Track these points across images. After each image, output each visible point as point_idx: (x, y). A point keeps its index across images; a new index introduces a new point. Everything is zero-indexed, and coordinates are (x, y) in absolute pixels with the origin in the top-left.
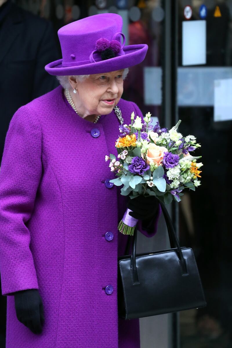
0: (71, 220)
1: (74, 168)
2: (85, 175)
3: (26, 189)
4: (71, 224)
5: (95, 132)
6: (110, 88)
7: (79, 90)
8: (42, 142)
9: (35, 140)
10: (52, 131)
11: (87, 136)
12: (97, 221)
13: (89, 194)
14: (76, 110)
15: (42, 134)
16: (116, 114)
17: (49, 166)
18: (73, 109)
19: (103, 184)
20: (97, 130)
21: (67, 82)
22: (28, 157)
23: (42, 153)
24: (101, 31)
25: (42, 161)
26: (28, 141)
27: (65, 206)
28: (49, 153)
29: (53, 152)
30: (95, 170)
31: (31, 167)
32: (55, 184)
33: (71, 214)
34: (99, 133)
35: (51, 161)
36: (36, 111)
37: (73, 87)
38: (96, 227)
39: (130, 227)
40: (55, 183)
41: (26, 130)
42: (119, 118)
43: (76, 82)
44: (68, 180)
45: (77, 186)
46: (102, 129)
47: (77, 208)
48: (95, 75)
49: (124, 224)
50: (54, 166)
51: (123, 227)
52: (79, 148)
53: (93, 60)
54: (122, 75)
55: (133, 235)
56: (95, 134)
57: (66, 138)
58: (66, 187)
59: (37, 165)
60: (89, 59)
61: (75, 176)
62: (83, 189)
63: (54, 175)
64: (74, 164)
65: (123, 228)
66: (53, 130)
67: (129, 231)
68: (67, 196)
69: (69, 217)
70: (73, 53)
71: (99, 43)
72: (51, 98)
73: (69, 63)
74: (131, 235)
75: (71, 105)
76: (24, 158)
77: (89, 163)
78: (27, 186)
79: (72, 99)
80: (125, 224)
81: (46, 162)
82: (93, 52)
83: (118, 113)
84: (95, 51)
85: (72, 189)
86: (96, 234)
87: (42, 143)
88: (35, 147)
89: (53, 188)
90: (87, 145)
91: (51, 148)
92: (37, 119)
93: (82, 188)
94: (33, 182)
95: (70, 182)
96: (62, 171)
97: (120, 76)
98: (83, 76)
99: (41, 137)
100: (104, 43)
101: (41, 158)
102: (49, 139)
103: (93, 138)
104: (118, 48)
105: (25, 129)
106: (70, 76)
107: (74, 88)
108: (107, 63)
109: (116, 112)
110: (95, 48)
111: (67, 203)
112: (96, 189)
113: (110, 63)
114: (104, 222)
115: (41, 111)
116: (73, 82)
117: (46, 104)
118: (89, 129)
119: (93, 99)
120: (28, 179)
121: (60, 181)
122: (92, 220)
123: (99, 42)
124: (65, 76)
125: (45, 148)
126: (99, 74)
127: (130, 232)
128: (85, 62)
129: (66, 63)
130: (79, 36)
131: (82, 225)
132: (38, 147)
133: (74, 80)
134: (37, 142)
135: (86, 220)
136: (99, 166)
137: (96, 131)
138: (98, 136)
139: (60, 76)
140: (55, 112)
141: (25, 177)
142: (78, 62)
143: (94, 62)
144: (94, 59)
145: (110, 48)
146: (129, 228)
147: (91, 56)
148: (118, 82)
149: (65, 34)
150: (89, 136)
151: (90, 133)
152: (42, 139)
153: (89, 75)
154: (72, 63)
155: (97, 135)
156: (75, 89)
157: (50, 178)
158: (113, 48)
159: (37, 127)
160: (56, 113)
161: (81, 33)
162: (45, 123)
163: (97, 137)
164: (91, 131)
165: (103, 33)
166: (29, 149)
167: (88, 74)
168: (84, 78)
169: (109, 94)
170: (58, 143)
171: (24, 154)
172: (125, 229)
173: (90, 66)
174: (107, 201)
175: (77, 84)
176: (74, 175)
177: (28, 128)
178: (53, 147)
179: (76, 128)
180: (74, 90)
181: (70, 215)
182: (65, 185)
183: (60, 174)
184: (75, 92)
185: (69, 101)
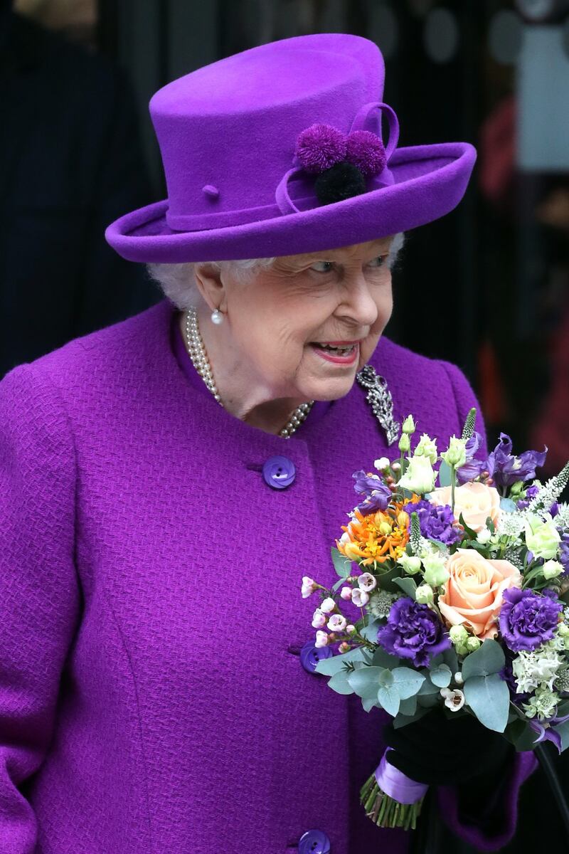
0: (172, 782)
1: (188, 598)
2: (225, 624)
3: (19, 664)
4: (173, 796)
5: (280, 470)
6: (348, 304)
7: (232, 312)
8: (77, 498)
9: (50, 492)
10: (115, 460)
11: (247, 483)
12: (267, 791)
13: (240, 692)
14: (213, 389)
15: (78, 470)
16: (372, 404)
17: (99, 588)
18: (203, 382)
19: (295, 659)
20: (284, 462)
21: (189, 287)
22: (25, 552)
23: (75, 535)
24: (312, 100)
25: (76, 566)
26: (27, 493)
27: (150, 731)
28: (97, 541)
29: (113, 537)
30: (267, 605)
31: (39, 587)
32: (116, 651)
33: (173, 759)
34: (293, 472)
35: (104, 569)
36: (61, 386)
37: (209, 303)
38: (263, 811)
39: (400, 805)
40: (114, 646)
41: (21, 453)
42: (382, 421)
43: (218, 283)
44: (159, 638)
45: (192, 661)
46: (307, 458)
47: (192, 739)
48: (294, 257)
49: (379, 789)
50: (115, 586)
51: (379, 803)
52: (214, 526)
53: (290, 202)
54: (386, 256)
55: (414, 828)
56: (278, 475)
57: (167, 487)
58: (152, 664)
59: (57, 582)
60: (273, 201)
61: (187, 626)
62: (217, 674)
63: (114, 618)
64: (188, 582)
65: (379, 805)
66: (120, 455)
67: (398, 816)
68: (155, 697)
69: (165, 773)
70: (210, 180)
71: (307, 143)
72: (127, 341)
73: (197, 216)
74: (406, 829)
75: (199, 368)
76: (13, 554)
77: (246, 580)
78: (22, 654)
79: (203, 348)
80: (384, 793)
81: (91, 572)
82: (287, 175)
83: (378, 401)
84: (294, 170)
85: (174, 672)
86: (263, 836)
87: (77, 503)
88: (50, 518)
89: (108, 667)
90: (246, 514)
91: (107, 520)
92: (59, 416)
93: (211, 670)
94: (46, 640)
95: (169, 645)
96: (141, 604)
97: (381, 260)
98: (249, 264)
99: (73, 479)
100: (326, 140)
101: (75, 556)
102: (102, 487)
103: (269, 491)
104: (376, 157)
105: (18, 450)
106: (199, 265)
107: (212, 307)
108: (341, 213)
109: (373, 397)
110: (294, 160)
111: (158, 722)
112: (267, 677)
113: (351, 211)
114: (296, 794)
115: (80, 385)
116: (209, 285)
117: (104, 360)
118: (257, 459)
119: (286, 343)
120: (27, 630)
121: (133, 640)
122: (251, 785)
123: (308, 139)
124: (180, 266)
125: (88, 519)
126: (306, 255)
127: (402, 818)
128: (256, 211)
129: (185, 217)
130: (233, 118)
131: (212, 802)
132: (61, 517)
133: (215, 278)
134: (59, 497)
135: (225, 784)
136: (282, 592)
137: (281, 466)
138: (287, 484)
139: (163, 265)
140: (135, 391)
141: (15, 622)
142: (229, 213)
143: (295, 212)
144: (291, 199)
145: (346, 158)
146: (397, 806)
147: (282, 191)
148: (376, 279)
149: (183, 111)
150: (255, 485)
151: (261, 471)
152: (78, 486)
153: (272, 260)
154: (208, 215)
155: (284, 480)
156: (218, 308)
157: (99, 628)
158: (360, 161)
159: (61, 444)
160: (139, 395)
161: (241, 108)
162: (91, 430)
163: (286, 489)
164: (262, 466)
165: (321, 106)
166: (28, 524)
167: (269, 255)
168: (253, 269)
169: (341, 325)
170: (135, 503)
171: (15, 539)
172: (386, 808)
173: (281, 224)
174: (307, 720)
175: (223, 289)
176: (184, 621)
177: (29, 448)
178: (112, 518)
179: (209, 451)
180: (212, 312)
181: (169, 765)
182: (147, 657)
183: (134, 616)
184: (216, 318)
185: (194, 354)
